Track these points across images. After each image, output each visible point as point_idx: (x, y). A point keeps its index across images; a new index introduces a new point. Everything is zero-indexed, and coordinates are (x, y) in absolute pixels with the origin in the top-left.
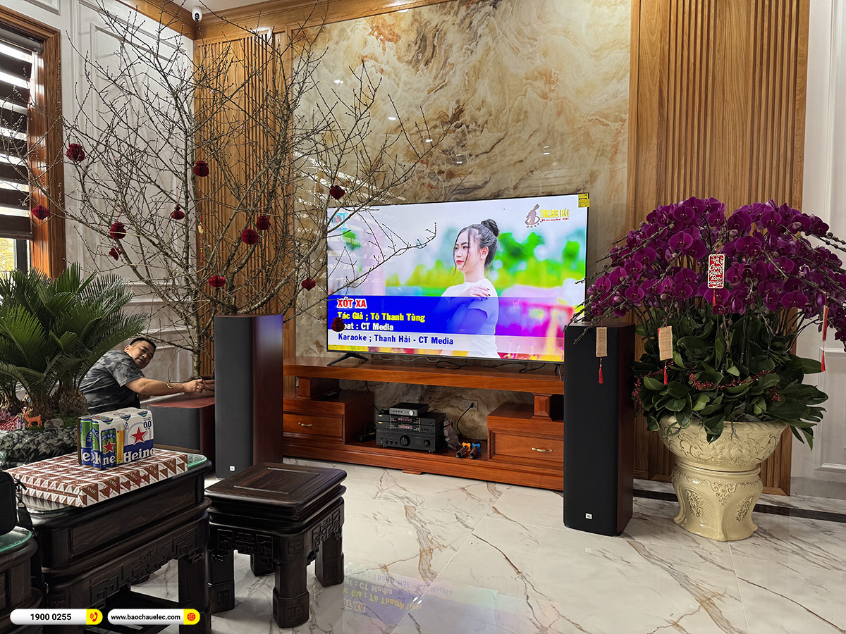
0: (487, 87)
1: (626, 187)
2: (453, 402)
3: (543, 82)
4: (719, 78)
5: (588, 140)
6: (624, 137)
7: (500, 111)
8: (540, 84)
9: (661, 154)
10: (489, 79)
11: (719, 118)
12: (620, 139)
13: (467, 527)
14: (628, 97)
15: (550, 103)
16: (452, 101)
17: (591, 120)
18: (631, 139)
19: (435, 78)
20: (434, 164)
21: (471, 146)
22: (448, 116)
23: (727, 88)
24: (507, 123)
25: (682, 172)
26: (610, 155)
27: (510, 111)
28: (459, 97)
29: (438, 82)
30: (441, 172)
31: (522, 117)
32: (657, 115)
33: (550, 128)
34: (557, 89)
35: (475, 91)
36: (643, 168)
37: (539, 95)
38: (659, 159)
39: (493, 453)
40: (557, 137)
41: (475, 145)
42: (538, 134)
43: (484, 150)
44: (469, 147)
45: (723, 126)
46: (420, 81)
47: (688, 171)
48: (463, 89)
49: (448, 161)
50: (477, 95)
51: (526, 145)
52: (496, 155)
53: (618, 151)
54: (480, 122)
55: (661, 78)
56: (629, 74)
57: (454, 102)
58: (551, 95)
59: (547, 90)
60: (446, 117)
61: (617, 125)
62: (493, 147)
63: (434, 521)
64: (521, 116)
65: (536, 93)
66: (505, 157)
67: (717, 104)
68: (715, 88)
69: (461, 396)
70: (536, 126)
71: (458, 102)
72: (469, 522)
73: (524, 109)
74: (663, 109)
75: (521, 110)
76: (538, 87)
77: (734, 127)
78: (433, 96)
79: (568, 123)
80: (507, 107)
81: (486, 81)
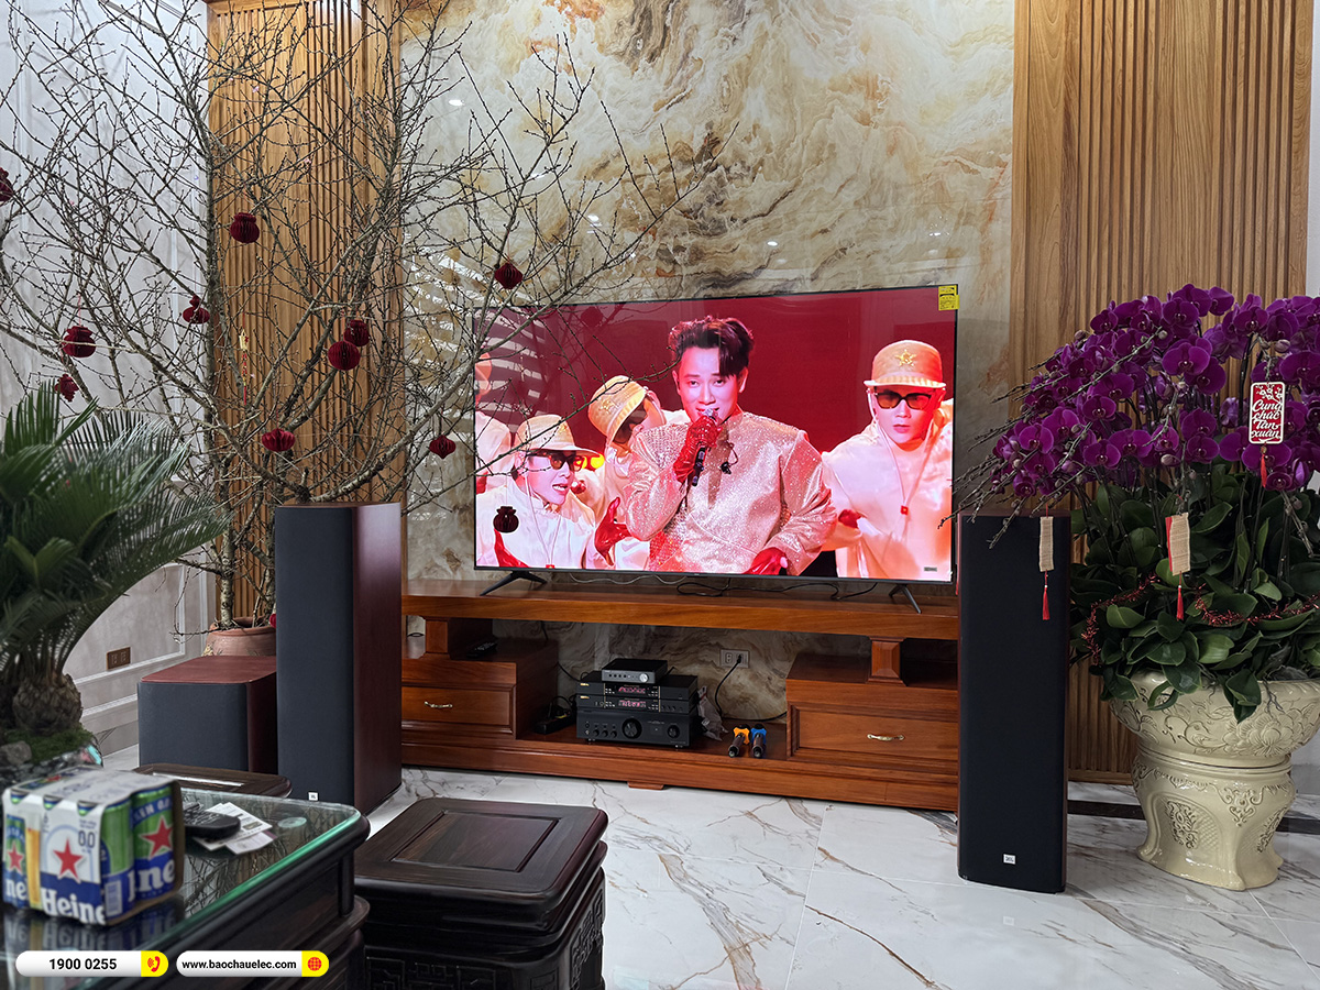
0: (763, 103)
1: (1008, 278)
2: (705, 654)
3: (861, 96)
4: (1164, 97)
5: (942, 197)
6: (1005, 192)
7: (785, 144)
8: (857, 99)
9: (1068, 221)
10: (765, 87)
11: (1166, 164)
12: (998, 196)
13: (791, 892)
14: (1011, 125)
15: (876, 133)
16: (700, 124)
17: (946, 164)
18: (1017, 195)
19: (668, 83)
20: (665, 235)
21: (734, 203)
22: (692, 150)
23: (1179, 113)
24: (799, 165)
25: (1105, 254)
26: (980, 224)
27: (804, 143)
28: (712, 117)
29: (672, 90)
30: (679, 249)
31: (825, 155)
32: (1060, 157)
33: (875, 175)
34: (887, 108)
35: (741, 108)
36: (1036, 246)
37: (855, 118)
38: (1065, 233)
39: (796, 746)
40: (889, 190)
41: (741, 202)
42: (855, 185)
43: (757, 210)
44: (729, 206)
45: (1172, 176)
46: (640, 89)
47: (1115, 252)
48: (718, 104)
49: (694, 230)
50: (744, 114)
51: (833, 203)
52: (780, 220)
53: (994, 217)
54: (750, 161)
55: (1067, 93)
56: (1012, 86)
57: (704, 125)
58: (877, 118)
59: (870, 110)
60: (688, 152)
61: (992, 173)
62: (774, 206)
63: (725, 883)
64: (824, 153)
65: (850, 114)
66: (796, 224)
67: (1161, 141)
68: (1158, 112)
69: (718, 644)
70: (850, 171)
71: (710, 126)
72: (789, 881)
73: (829, 142)
74: (1071, 144)
75: (823, 143)
76: (854, 103)
77: (1191, 179)
78: (664, 115)
79: (906, 167)
80: (799, 138)
81: (761, 91)
